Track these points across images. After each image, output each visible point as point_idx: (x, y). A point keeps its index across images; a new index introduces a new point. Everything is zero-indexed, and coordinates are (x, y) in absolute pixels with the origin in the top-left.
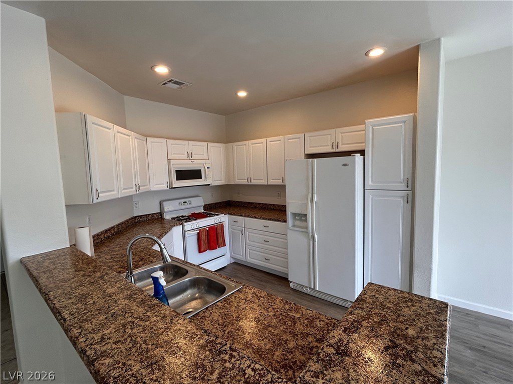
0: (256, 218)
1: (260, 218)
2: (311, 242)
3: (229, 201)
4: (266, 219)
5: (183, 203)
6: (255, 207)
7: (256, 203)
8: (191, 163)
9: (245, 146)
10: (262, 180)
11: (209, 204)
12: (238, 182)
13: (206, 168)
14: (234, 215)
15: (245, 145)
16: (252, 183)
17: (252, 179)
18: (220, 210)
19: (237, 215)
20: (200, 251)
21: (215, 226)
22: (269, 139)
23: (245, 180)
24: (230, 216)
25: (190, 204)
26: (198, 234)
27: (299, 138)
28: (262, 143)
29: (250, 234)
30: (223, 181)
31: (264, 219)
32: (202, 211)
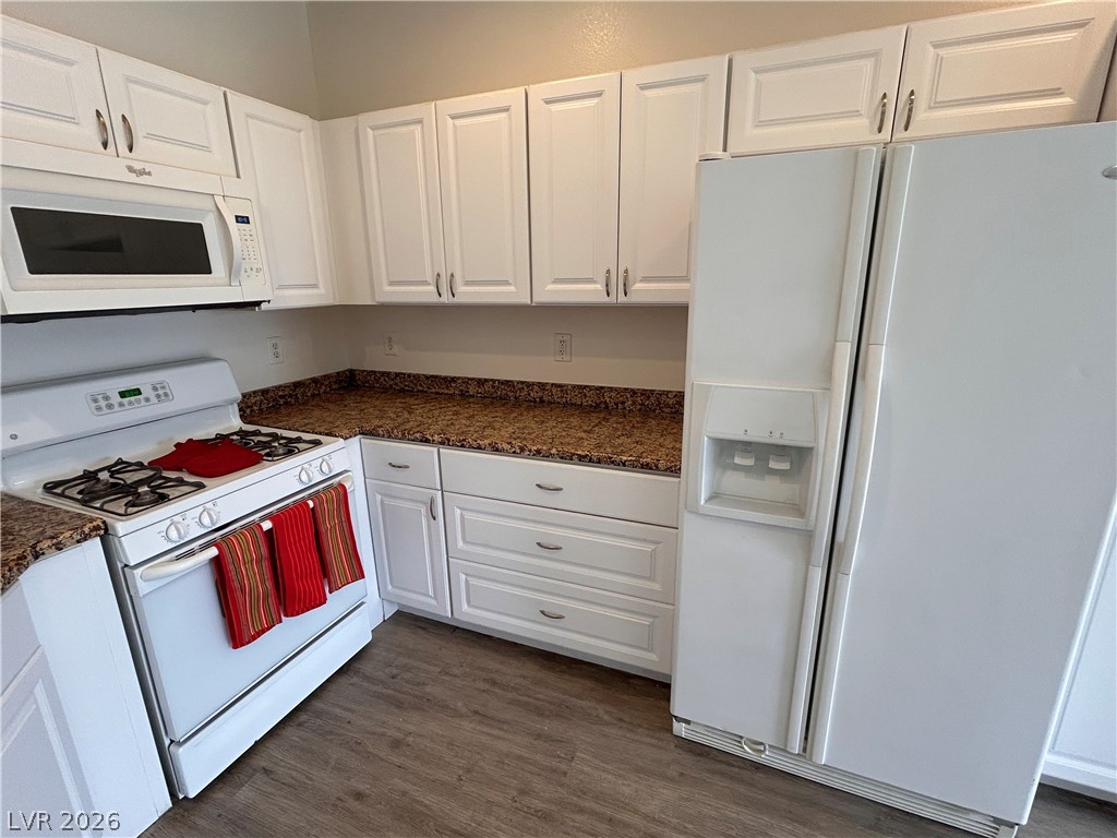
0: (496, 450)
1: (521, 452)
2: (818, 576)
3: (352, 372)
4: (548, 456)
5: (116, 399)
6: (464, 395)
7: (467, 381)
8: (133, 178)
9: (417, 128)
10: (506, 283)
11: (264, 392)
12: (390, 293)
13: (231, 222)
14: (389, 436)
15: (420, 121)
16: (458, 300)
17: (458, 280)
18: (317, 413)
19: (403, 438)
20: (238, 636)
21: (303, 503)
22: (539, 91)
23: (425, 283)
24: (368, 441)
25: (163, 394)
26: (217, 562)
27: (701, 79)
28: (506, 110)
29: (468, 515)
30: (321, 291)
31: (538, 454)
32: (233, 423)
